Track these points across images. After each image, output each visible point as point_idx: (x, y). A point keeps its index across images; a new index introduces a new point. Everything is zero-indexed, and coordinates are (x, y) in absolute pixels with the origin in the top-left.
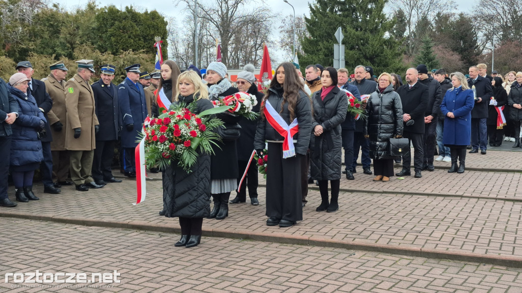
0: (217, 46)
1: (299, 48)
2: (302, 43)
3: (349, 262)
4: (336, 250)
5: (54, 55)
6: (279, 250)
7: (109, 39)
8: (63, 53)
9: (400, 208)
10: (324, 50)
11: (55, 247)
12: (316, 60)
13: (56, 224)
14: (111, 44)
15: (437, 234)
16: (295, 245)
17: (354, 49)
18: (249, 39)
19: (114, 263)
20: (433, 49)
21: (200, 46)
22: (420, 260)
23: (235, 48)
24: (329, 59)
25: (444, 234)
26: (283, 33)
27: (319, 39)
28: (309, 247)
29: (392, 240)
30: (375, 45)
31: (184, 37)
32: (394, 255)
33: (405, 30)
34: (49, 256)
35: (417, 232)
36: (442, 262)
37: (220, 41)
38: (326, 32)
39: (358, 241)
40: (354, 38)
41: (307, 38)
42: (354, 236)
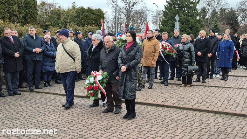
0: (125, 23)
1: (159, 24)
2: (161, 21)
3: (181, 115)
4: (175, 109)
5: (59, 27)
6: (151, 109)
7: (81, 20)
8: (62, 26)
9: (203, 92)
10: (170, 24)
11: (60, 105)
12: (167, 29)
13: (60, 96)
14: (82, 22)
15: (219, 104)
16: (158, 107)
17: (184, 24)
18: (138, 20)
19: (83, 112)
20: (218, 24)
21: (118, 23)
22: (212, 114)
23: (132, 24)
24: (172, 28)
25: (222, 104)
26: (153, 17)
27: (168, 20)
28: (164, 108)
29: (200, 106)
30: (193, 22)
31: (111, 19)
32: (200, 112)
33: (206, 16)
34: (57, 109)
35: (210, 102)
36: (222, 115)
37: (126, 21)
38: (171, 17)
39: (185, 106)
40: (184, 19)
41: (163, 19)
42: (183, 104)
